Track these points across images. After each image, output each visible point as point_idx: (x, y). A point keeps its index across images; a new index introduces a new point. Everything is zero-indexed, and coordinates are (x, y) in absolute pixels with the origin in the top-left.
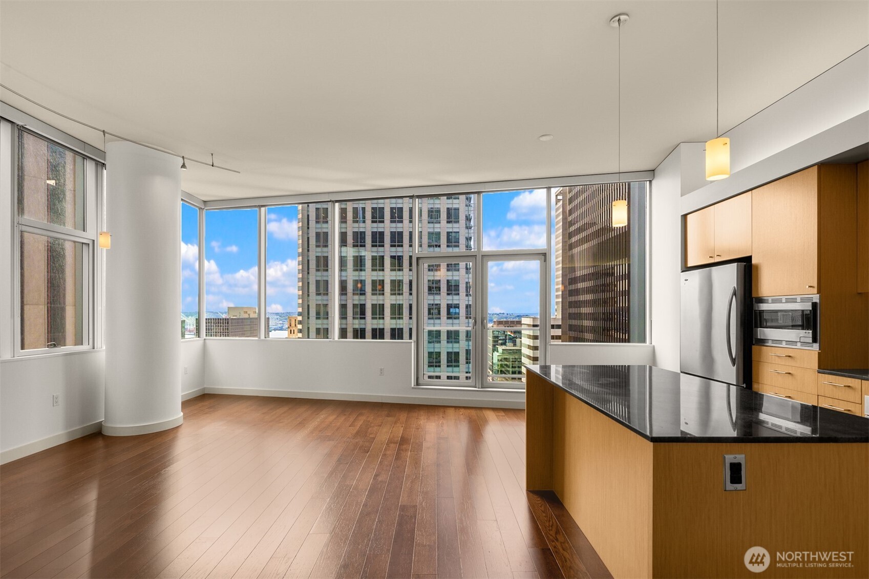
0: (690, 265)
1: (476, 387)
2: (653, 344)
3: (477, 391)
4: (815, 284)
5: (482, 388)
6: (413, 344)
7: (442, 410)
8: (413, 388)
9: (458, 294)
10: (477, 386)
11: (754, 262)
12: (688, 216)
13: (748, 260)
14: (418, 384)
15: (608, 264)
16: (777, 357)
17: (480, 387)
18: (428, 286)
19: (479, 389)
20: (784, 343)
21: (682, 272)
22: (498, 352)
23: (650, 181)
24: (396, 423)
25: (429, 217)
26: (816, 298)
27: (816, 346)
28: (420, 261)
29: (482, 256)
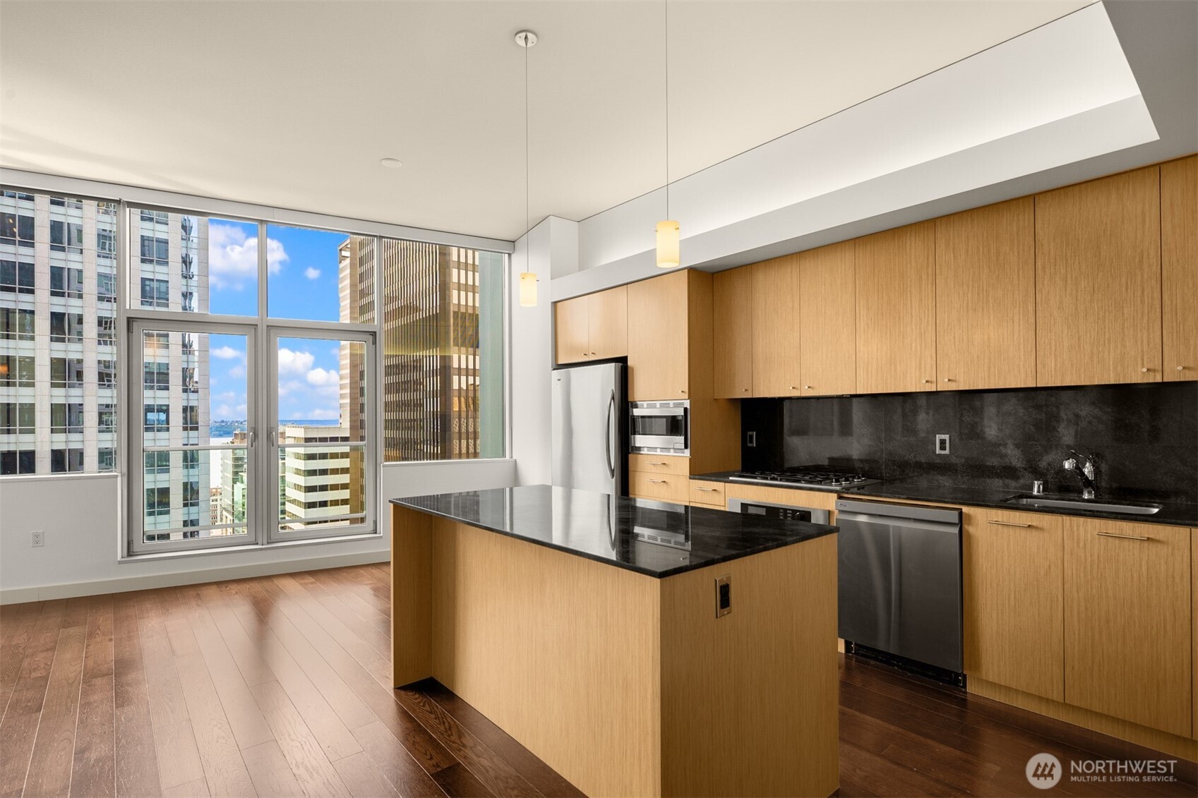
0: (561, 361)
1: (257, 544)
2: (514, 458)
3: (261, 549)
4: (687, 390)
5: (268, 543)
6: (119, 479)
7: (192, 592)
8: (120, 563)
9: (167, 388)
10: (260, 542)
11: (630, 363)
12: (558, 304)
13: (623, 361)
14: (130, 553)
15: (418, 354)
16: (652, 466)
17: (265, 542)
18: (99, 373)
19: (264, 547)
20: (659, 450)
21: (554, 369)
22: (242, 482)
23: (509, 255)
24: (91, 635)
25: (98, 246)
26: (687, 404)
27: (687, 453)
28: (135, 325)
29: (268, 326)
